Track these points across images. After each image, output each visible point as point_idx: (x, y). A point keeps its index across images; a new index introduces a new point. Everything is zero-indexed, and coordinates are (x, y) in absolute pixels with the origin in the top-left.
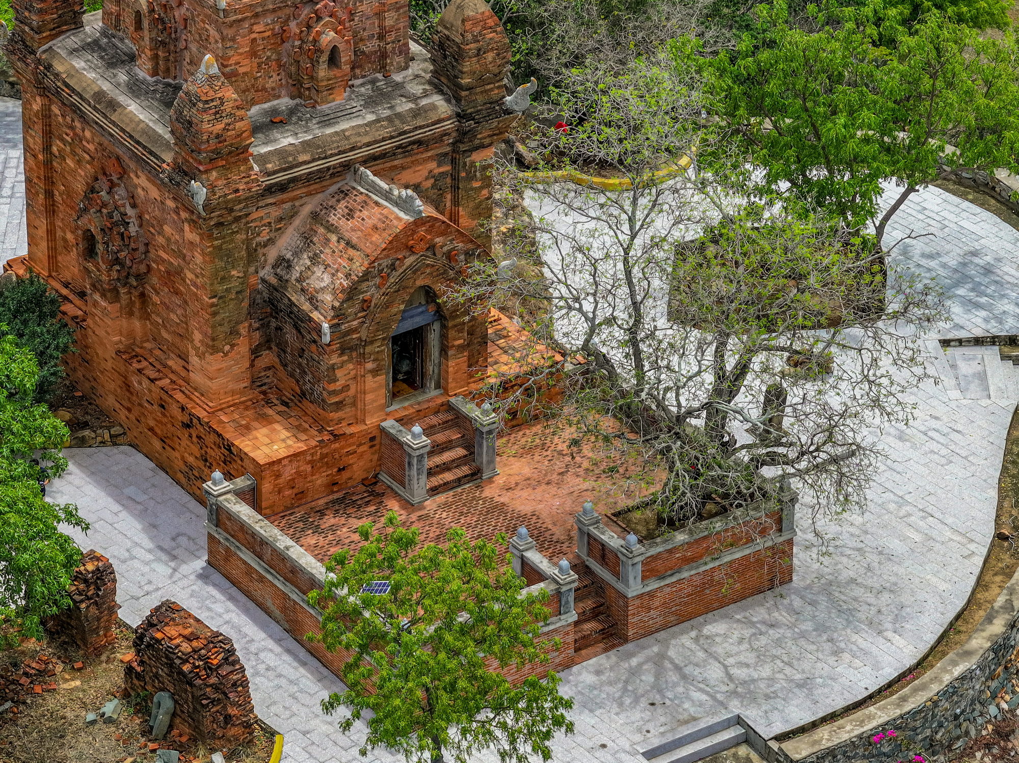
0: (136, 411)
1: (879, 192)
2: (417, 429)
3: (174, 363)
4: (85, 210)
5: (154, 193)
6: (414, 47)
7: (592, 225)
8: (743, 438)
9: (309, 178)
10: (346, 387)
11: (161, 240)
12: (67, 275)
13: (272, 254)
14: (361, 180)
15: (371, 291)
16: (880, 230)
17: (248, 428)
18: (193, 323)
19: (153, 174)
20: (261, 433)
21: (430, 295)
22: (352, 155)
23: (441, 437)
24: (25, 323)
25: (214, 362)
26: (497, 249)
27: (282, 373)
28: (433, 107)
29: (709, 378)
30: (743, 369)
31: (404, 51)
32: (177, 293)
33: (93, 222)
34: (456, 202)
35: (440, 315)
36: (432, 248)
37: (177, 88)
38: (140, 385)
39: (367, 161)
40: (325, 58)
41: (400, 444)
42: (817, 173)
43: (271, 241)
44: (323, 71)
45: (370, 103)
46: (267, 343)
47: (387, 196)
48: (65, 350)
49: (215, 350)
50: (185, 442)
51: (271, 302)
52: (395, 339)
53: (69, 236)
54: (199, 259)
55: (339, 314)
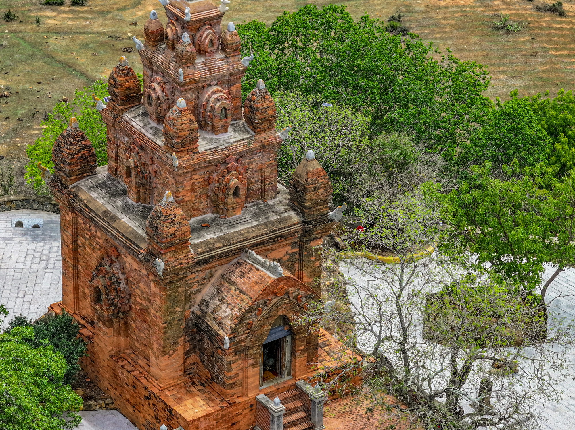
0: (120, 390)
1: (543, 270)
2: (277, 400)
3: (142, 361)
4: (96, 276)
5: (135, 266)
6: (280, 187)
7: (378, 282)
8: (468, 410)
9: (221, 256)
10: (237, 375)
11: (138, 292)
12: (84, 313)
13: (199, 298)
14: (249, 256)
15: (253, 319)
16: (543, 292)
17: (181, 399)
18: (153, 338)
19: (135, 255)
20: (189, 402)
21: (285, 320)
22: (244, 243)
23: (291, 405)
24: (59, 339)
25: (164, 361)
26: (324, 294)
27: (201, 367)
28: (290, 218)
29: (448, 374)
30: (467, 369)
31: (275, 188)
32: (145, 321)
33: (100, 283)
34: (301, 268)
35: (291, 332)
36: (287, 293)
37: (150, 209)
38: (122, 374)
39: (252, 247)
40: (231, 192)
41: (267, 409)
42: (507, 259)
43: (199, 291)
44: (230, 200)
45: (255, 216)
46: (193, 349)
47: (263, 265)
48: (81, 355)
49: (164, 353)
50: (146, 407)
51: (197, 325)
52: (266, 346)
53: (87, 291)
54: (158, 302)
55: (234, 331)
